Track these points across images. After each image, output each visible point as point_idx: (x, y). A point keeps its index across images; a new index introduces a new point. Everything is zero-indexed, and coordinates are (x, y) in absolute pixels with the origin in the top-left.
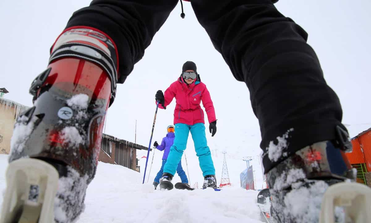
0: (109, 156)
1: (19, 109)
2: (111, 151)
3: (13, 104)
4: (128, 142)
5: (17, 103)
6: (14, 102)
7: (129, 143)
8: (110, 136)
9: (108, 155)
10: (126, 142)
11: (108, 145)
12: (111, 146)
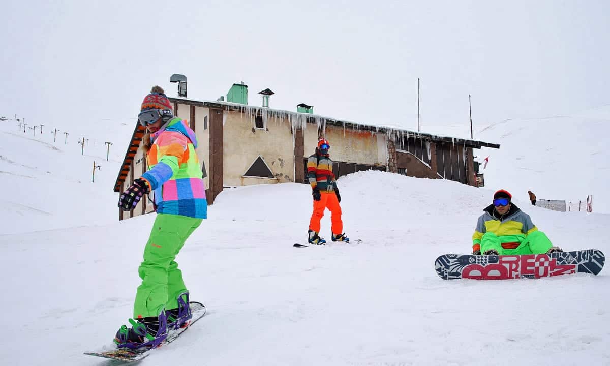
0: (428, 166)
1: (295, 121)
2: (429, 158)
3: (287, 115)
4: (455, 139)
5: (291, 113)
6: (287, 112)
7: (458, 141)
8: (425, 135)
9: (425, 163)
10: (453, 140)
11: (425, 147)
12: (428, 148)
